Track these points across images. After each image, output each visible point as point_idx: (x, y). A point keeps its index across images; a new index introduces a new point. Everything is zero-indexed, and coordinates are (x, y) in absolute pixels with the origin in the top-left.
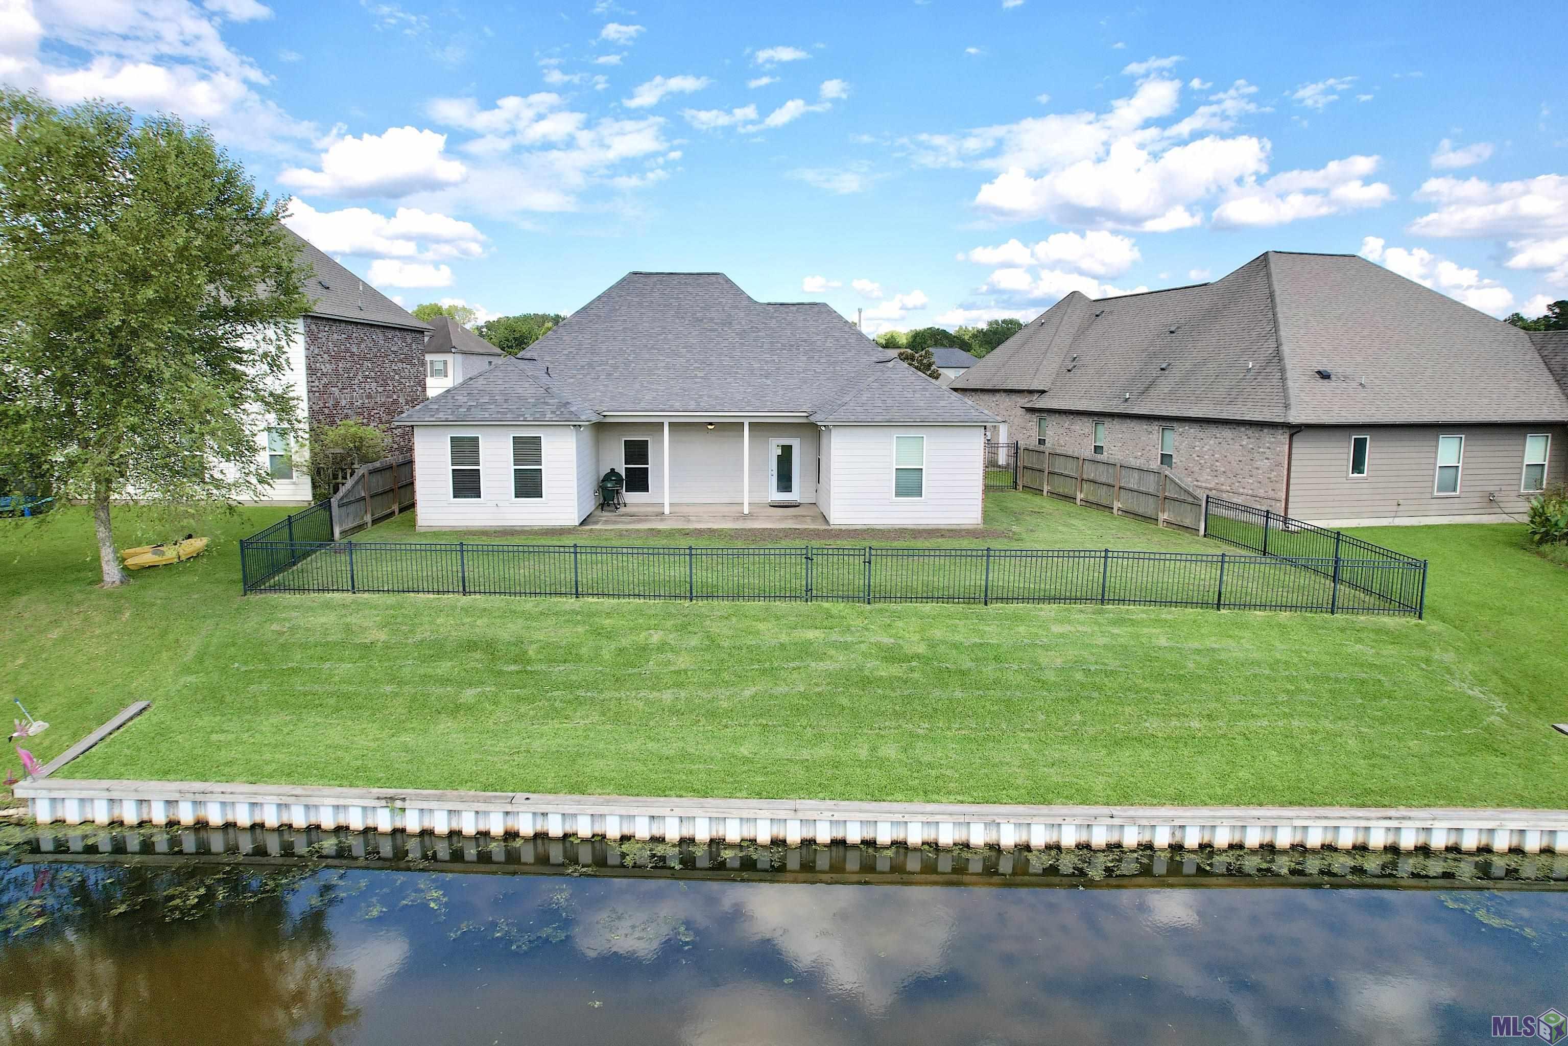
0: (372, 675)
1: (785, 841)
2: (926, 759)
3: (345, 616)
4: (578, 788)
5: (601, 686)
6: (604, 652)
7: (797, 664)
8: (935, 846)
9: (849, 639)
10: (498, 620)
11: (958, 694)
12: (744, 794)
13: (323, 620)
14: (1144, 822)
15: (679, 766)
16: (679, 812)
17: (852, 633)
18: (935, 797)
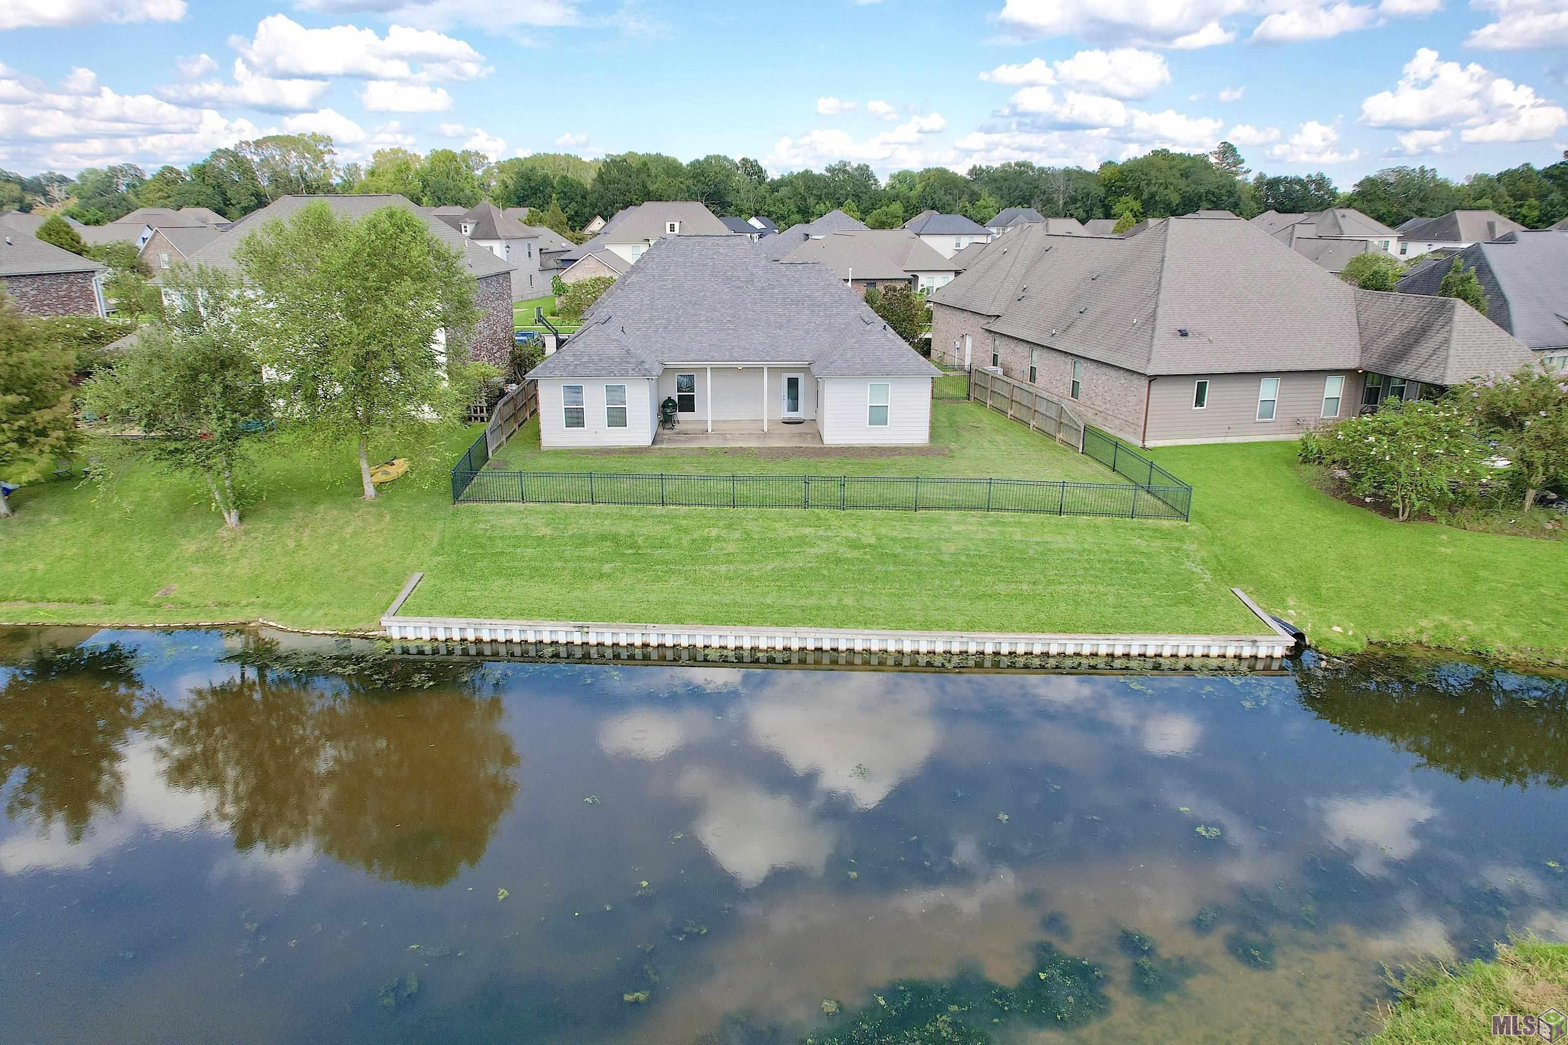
0: (547, 555)
1: (790, 649)
2: (867, 606)
3: (523, 518)
4: (679, 621)
5: (684, 563)
6: (684, 541)
7: (797, 550)
8: (869, 651)
9: (830, 534)
10: (617, 521)
11: (891, 568)
12: (769, 624)
13: (510, 521)
14: (979, 640)
15: (733, 609)
16: (734, 633)
17: (832, 530)
18: (870, 626)
